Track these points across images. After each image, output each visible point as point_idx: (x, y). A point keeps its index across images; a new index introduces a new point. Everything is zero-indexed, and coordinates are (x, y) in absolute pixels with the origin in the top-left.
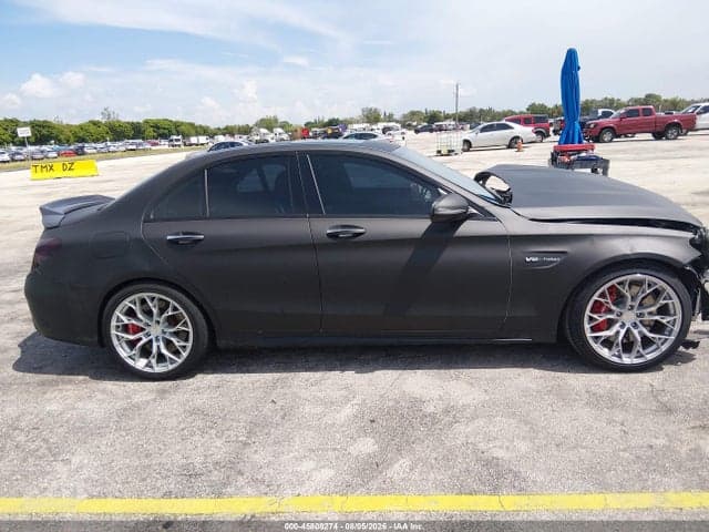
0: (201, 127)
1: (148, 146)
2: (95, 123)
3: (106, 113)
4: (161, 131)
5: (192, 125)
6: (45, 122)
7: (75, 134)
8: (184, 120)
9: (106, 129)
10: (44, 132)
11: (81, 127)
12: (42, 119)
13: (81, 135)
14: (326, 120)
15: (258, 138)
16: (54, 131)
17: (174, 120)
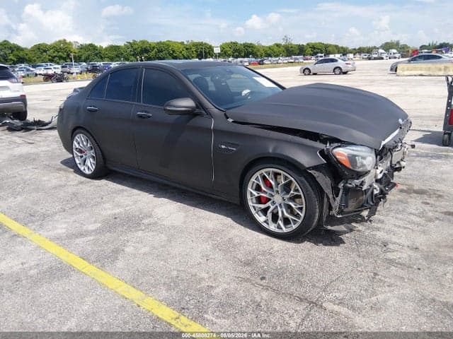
0: (342, 48)
1: (301, 60)
2: (278, 45)
3: (286, 38)
4: (315, 51)
5: (336, 46)
6: (251, 44)
7: (266, 52)
8: (332, 44)
9: (283, 49)
10: (250, 50)
11: (269, 48)
12: (249, 42)
13: (269, 52)
14: (438, 44)
15: (376, 56)
16: (255, 50)
17: (325, 43)
